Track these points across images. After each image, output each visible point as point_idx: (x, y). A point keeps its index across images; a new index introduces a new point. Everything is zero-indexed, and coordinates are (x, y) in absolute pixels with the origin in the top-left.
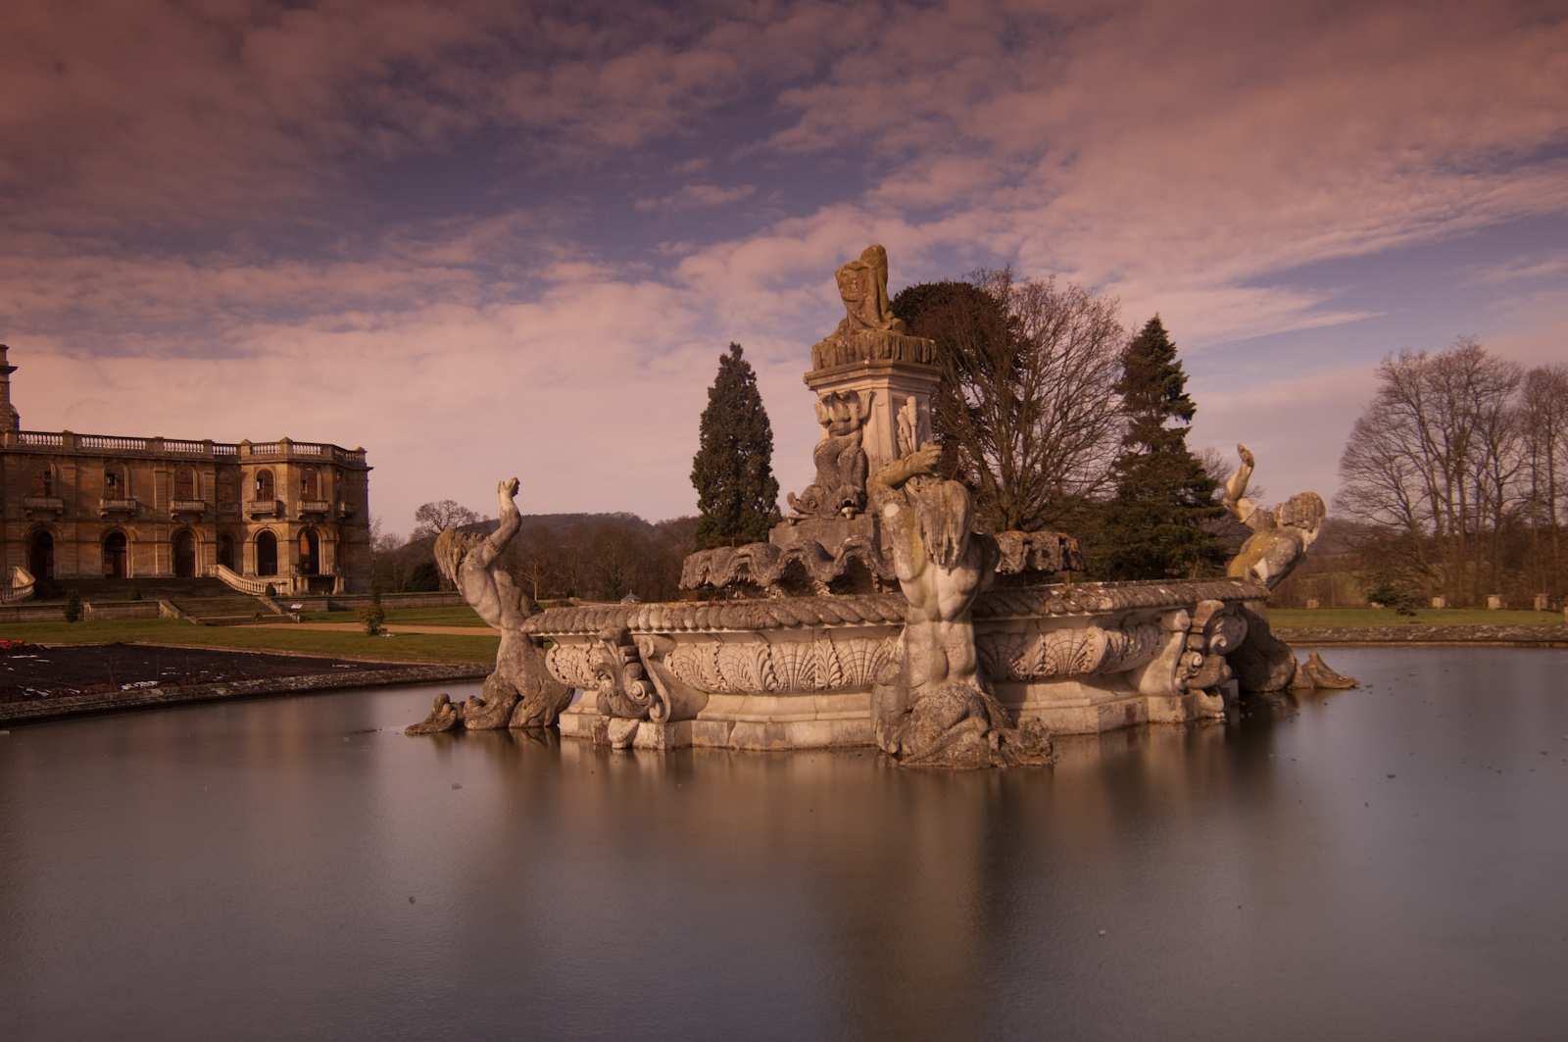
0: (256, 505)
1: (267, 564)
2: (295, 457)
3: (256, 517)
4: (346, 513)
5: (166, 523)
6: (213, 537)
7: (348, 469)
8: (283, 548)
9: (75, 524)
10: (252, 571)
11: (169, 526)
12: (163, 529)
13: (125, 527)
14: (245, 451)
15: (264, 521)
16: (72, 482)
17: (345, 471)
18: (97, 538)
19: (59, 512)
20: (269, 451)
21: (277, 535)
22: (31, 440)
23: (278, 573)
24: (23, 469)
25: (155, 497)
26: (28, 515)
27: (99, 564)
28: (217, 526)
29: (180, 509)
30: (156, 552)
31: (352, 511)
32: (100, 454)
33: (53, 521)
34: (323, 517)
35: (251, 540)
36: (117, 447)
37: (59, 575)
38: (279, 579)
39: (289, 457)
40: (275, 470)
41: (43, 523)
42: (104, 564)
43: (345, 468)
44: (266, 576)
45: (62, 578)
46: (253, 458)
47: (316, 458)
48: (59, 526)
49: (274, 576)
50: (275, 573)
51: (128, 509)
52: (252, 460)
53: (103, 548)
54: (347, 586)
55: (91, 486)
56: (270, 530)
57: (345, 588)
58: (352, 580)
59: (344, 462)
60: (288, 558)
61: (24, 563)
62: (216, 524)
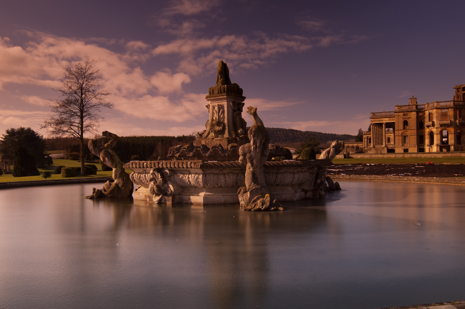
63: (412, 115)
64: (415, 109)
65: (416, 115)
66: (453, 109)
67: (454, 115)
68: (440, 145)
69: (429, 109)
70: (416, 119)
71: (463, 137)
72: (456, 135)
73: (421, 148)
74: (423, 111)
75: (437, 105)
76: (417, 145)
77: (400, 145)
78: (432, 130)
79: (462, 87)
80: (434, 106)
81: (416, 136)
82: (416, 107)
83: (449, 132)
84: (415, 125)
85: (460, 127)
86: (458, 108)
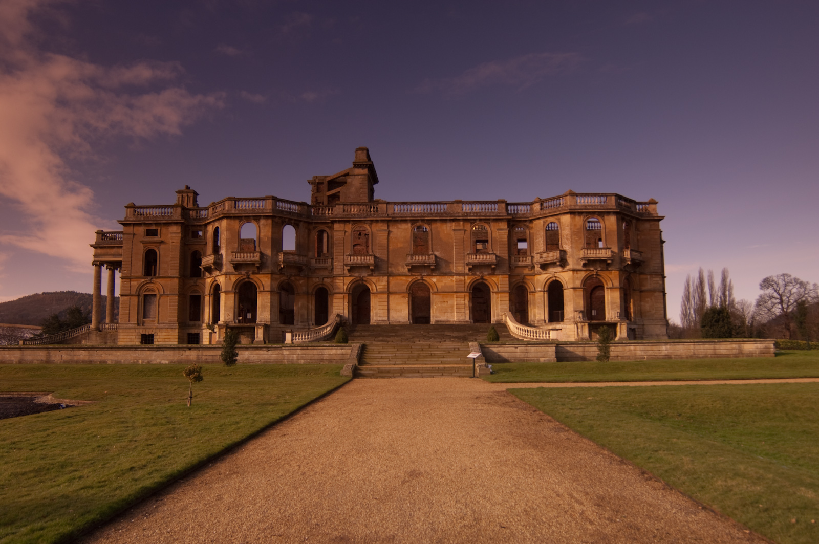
0: (544, 255)
1: (556, 313)
2: (577, 208)
3: (544, 266)
4: (632, 260)
5: (464, 275)
6: (506, 287)
7: (638, 220)
8: (568, 294)
9: (386, 277)
10: (543, 318)
11: (466, 277)
12: (460, 281)
13: (428, 279)
14: (537, 207)
15: (552, 270)
16: (384, 242)
17: (634, 221)
18: (405, 290)
19: (372, 267)
20: (555, 204)
21: (564, 283)
22: (354, 210)
23: (565, 321)
24: (347, 234)
25: (454, 253)
26: (349, 271)
27: (407, 312)
28: (510, 277)
29: (475, 261)
30: (454, 301)
31: (641, 259)
32: (407, 217)
33: (369, 276)
34: (608, 265)
35: (543, 290)
36: (422, 211)
37: (374, 321)
38: (564, 326)
39: (573, 207)
40: (560, 222)
41: (360, 277)
42: (411, 312)
43: (633, 218)
44: (554, 323)
45: (375, 324)
46: (542, 213)
47: (599, 208)
48: (374, 279)
49: (561, 323)
50: (562, 320)
51: (430, 263)
52: (540, 214)
53: (411, 298)
54: (637, 333)
55: (400, 245)
56: (557, 279)
57: (628, 335)
58: (645, 326)
59: (632, 212)
60: (572, 306)
61: (346, 311)
62: (509, 275)
63: (170, 235)
64: (180, 218)
65: (180, 235)
66: (270, 221)
67: (272, 238)
68: (232, 324)
69: (214, 219)
70: (181, 246)
71: (300, 304)
72: (276, 297)
73: (193, 332)
74: (203, 226)
75: (230, 206)
76: (179, 324)
77: (132, 323)
78: (217, 279)
79: (328, 179)
80: (224, 209)
81: (177, 297)
82: (181, 213)
83: (259, 288)
84: (177, 263)
85: (291, 275)
86: (287, 220)
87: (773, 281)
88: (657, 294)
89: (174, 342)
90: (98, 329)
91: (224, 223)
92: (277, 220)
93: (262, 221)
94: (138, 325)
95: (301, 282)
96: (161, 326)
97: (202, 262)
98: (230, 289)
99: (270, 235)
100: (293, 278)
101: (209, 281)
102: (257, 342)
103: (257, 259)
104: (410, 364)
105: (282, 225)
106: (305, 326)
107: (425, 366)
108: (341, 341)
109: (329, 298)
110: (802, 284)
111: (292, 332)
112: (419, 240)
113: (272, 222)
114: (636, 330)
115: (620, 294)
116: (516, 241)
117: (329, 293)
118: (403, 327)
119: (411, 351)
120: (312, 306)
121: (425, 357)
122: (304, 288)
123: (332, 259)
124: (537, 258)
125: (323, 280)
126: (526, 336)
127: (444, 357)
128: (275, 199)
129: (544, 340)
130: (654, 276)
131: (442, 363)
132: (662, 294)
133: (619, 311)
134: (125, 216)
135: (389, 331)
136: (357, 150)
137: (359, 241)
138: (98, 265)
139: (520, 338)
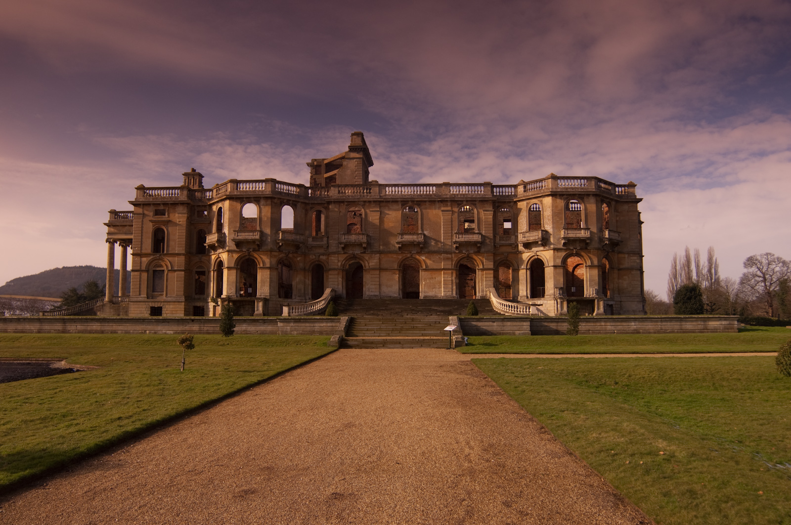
0: (528, 235)
1: (537, 290)
2: (559, 190)
3: (528, 245)
4: (610, 239)
5: (451, 253)
6: (490, 265)
7: (617, 201)
8: (549, 272)
9: (378, 255)
10: (525, 294)
11: (453, 255)
12: (448, 259)
13: (417, 257)
14: (521, 189)
15: (535, 249)
16: (377, 222)
17: (613, 203)
18: (396, 266)
19: (364, 245)
20: (538, 187)
21: (545, 261)
22: (349, 192)
23: (545, 297)
24: (341, 214)
25: (442, 232)
26: (343, 248)
27: (397, 287)
28: (495, 255)
29: (462, 240)
30: (442, 277)
31: (619, 239)
32: (398, 198)
33: (361, 253)
34: (587, 244)
35: (525, 267)
36: (412, 193)
37: (366, 296)
38: (545, 302)
39: (554, 190)
40: (542, 203)
41: (354, 255)
42: (401, 287)
43: (612, 200)
44: (536, 299)
45: (368, 298)
46: (525, 194)
47: (580, 190)
48: (366, 257)
49: (542, 299)
50: (543, 296)
51: (419, 242)
52: (524, 196)
53: (401, 274)
54: (614, 309)
55: (391, 225)
56: (539, 257)
57: (605, 311)
58: (622, 303)
59: (611, 194)
60: (553, 282)
61: (340, 286)
62: (494, 253)
63: (177, 215)
64: (186, 199)
66: (269, 202)
67: (271, 218)
68: (234, 297)
69: (217, 200)
70: (187, 225)
71: (298, 279)
72: (275, 273)
73: (198, 305)
74: (208, 207)
75: (232, 188)
76: (185, 297)
77: (142, 296)
78: (220, 256)
79: (326, 162)
80: (226, 191)
81: (183, 273)
82: (187, 194)
83: (259, 265)
84: (183, 240)
85: (289, 253)
86: (285, 201)
87: (756, 260)
88: (634, 272)
89: (181, 315)
90: (111, 301)
91: (227, 203)
92: (276, 201)
93: (262, 202)
94: (148, 298)
95: (298, 259)
96: (169, 299)
97: (207, 240)
98: (233, 265)
99: (269, 215)
100: (290, 255)
101: (213, 257)
102: (257, 315)
103: (257, 237)
104: (393, 336)
105: (281, 205)
106: (302, 299)
107: (407, 338)
108: (332, 314)
109: (325, 275)
110: (784, 263)
111: (288, 305)
112: (410, 219)
113: (272, 203)
114: (614, 306)
115: (598, 272)
116: (502, 221)
117: (325, 269)
118: (393, 301)
119: (395, 324)
120: (309, 282)
121: (407, 330)
122: (301, 265)
123: (328, 237)
124: (520, 238)
125: (319, 257)
126: (508, 311)
127: (425, 330)
128: (274, 181)
129: (524, 314)
130: (631, 255)
131: (423, 335)
132: (639, 272)
133: (597, 288)
134: (136, 197)
135: (380, 305)
136: (353, 135)
137: (354, 221)
138: (111, 242)
139: (502, 313)
